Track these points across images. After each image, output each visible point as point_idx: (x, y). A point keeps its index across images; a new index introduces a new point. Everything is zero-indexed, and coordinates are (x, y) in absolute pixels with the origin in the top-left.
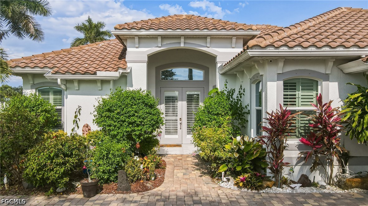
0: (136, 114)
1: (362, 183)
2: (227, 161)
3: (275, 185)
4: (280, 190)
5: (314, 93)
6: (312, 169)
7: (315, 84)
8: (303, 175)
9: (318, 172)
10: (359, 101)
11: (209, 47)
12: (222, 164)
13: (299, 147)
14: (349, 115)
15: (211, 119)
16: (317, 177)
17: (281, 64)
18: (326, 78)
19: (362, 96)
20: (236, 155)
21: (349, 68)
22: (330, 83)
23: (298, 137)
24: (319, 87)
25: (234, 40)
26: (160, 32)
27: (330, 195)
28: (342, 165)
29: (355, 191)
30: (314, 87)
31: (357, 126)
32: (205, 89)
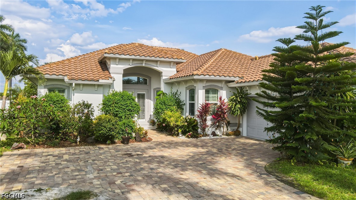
0: (131, 105)
1: (235, 133)
2: (181, 127)
3: (203, 136)
4: (205, 138)
5: (216, 95)
6: (216, 129)
7: (217, 91)
8: (213, 132)
9: (218, 130)
10: (234, 99)
11: (158, 67)
12: (179, 128)
13: (211, 120)
14: (231, 105)
15: (167, 108)
16: (218, 132)
17: (205, 82)
18: (222, 88)
19: (235, 97)
20: (186, 124)
21: (231, 85)
22: (223, 91)
23: (210, 115)
24: (219, 93)
25: (172, 64)
26: (133, 57)
27: (224, 138)
28: (227, 127)
29: (233, 136)
30: (217, 93)
31: (234, 109)
32: (149, 91)
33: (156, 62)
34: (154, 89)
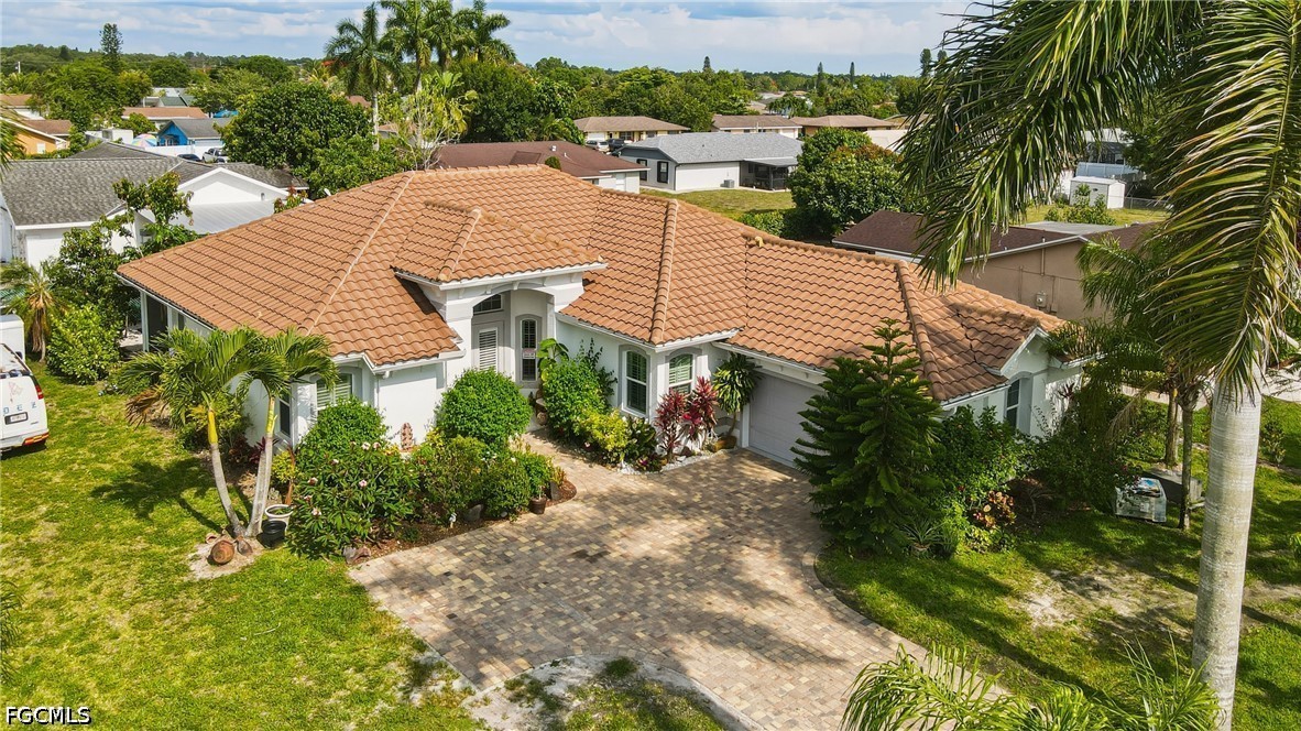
3: (668, 462)
4: (672, 466)
9: (694, 442)
19: (729, 373)
22: (703, 357)
24: (694, 361)
32: (505, 326)
33: (543, 279)
34: (518, 318)
